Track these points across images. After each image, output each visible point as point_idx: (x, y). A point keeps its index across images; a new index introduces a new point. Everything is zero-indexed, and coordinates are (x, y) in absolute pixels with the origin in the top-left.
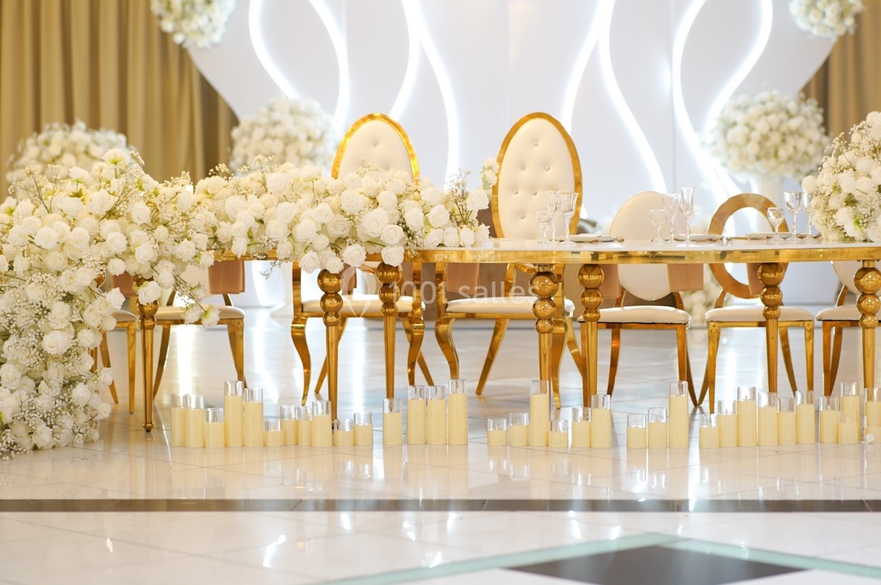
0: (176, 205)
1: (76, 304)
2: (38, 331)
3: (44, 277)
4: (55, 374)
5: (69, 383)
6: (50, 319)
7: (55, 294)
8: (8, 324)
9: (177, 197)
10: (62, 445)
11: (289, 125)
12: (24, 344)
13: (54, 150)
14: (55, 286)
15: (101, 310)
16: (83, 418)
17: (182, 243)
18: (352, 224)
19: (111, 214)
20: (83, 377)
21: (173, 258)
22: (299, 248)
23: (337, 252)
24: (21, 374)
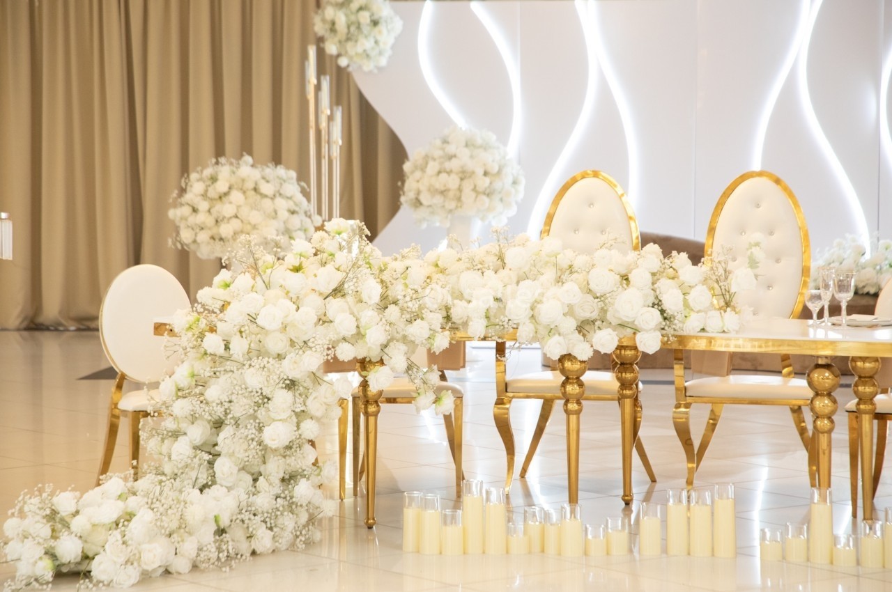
0: (407, 281)
1: (299, 392)
2: (257, 421)
3: (265, 363)
4: (275, 468)
5: (289, 479)
6: (271, 409)
7: (277, 381)
8: (224, 413)
9: (408, 272)
10: (282, 549)
11: (464, 158)
12: (243, 436)
13: (221, 186)
14: (278, 372)
15: (326, 398)
16: (304, 518)
17: (415, 323)
18: (603, 305)
19: (338, 291)
20: (305, 473)
21: (405, 339)
22: (543, 332)
23: (584, 335)
24: (237, 468)
